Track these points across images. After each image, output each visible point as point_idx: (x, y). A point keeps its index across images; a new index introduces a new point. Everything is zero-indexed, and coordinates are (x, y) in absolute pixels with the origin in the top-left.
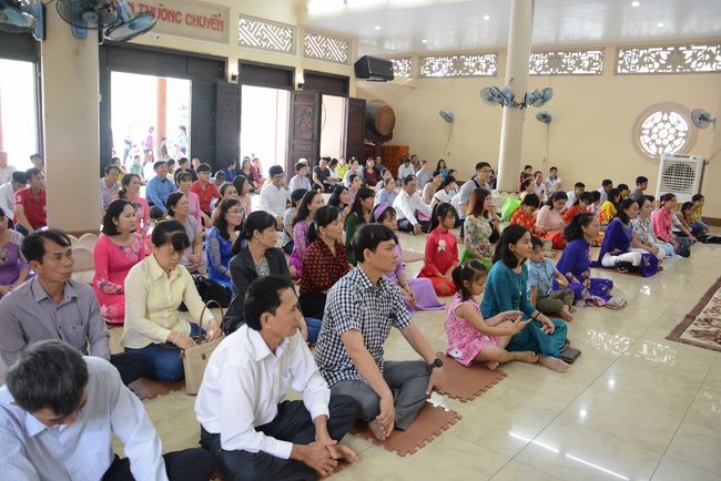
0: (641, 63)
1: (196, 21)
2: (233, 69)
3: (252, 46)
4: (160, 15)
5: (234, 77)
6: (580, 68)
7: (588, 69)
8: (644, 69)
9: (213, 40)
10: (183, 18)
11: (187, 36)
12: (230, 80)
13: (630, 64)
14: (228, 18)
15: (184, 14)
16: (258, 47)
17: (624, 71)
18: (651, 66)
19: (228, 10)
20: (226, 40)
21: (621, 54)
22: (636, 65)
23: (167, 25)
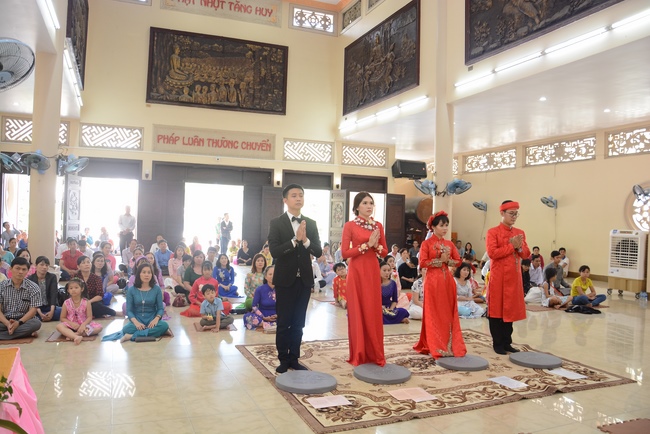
0: (629, 145)
1: (250, 146)
2: (278, 177)
3: (296, 160)
4: (222, 144)
5: (278, 183)
6: (579, 154)
7: (586, 155)
8: (632, 151)
9: (262, 158)
10: (239, 145)
11: (241, 156)
12: (275, 185)
13: (619, 147)
14: (274, 142)
15: (240, 142)
16: (302, 160)
17: (615, 154)
18: (637, 147)
19: (274, 137)
20: (272, 157)
21: (611, 139)
22: (624, 146)
23: (227, 150)
